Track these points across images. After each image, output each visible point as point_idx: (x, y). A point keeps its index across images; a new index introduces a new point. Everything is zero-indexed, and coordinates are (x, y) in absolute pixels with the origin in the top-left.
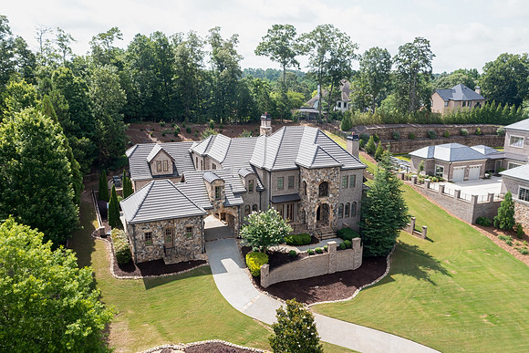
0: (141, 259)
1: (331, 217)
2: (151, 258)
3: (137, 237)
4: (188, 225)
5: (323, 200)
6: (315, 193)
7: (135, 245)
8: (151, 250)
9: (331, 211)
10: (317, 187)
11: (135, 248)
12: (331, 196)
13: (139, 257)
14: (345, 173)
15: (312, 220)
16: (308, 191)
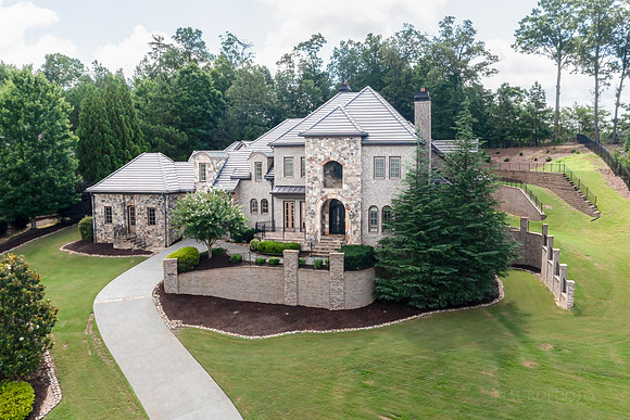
0: (101, 238)
1: (350, 225)
3: (96, 211)
4: (150, 205)
5: (332, 193)
6: (316, 179)
7: (95, 219)
8: (110, 230)
9: (347, 214)
10: (320, 168)
11: (95, 224)
12: (345, 187)
13: (99, 236)
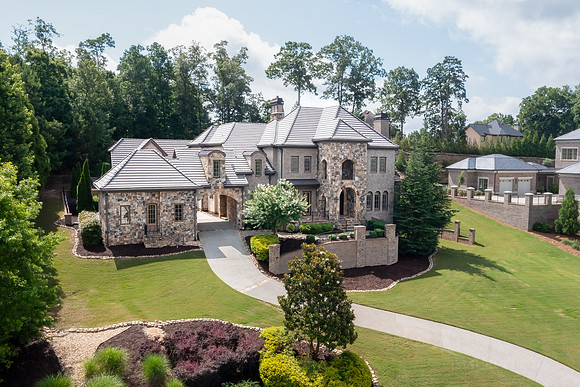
0: (115, 240)
1: (358, 207)
2: (127, 240)
3: (110, 211)
4: (178, 202)
7: (107, 221)
8: (128, 230)
9: (357, 199)
11: (108, 226)
12: (357, 179)
13: (112, 238)
14: (373, 153)
15: (334, 208)
16: (328, 170)
